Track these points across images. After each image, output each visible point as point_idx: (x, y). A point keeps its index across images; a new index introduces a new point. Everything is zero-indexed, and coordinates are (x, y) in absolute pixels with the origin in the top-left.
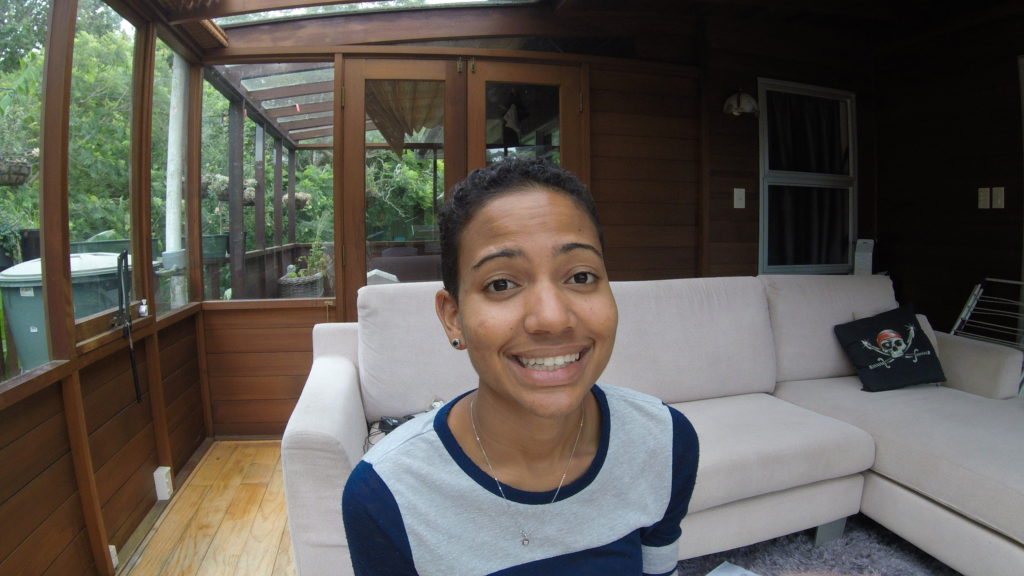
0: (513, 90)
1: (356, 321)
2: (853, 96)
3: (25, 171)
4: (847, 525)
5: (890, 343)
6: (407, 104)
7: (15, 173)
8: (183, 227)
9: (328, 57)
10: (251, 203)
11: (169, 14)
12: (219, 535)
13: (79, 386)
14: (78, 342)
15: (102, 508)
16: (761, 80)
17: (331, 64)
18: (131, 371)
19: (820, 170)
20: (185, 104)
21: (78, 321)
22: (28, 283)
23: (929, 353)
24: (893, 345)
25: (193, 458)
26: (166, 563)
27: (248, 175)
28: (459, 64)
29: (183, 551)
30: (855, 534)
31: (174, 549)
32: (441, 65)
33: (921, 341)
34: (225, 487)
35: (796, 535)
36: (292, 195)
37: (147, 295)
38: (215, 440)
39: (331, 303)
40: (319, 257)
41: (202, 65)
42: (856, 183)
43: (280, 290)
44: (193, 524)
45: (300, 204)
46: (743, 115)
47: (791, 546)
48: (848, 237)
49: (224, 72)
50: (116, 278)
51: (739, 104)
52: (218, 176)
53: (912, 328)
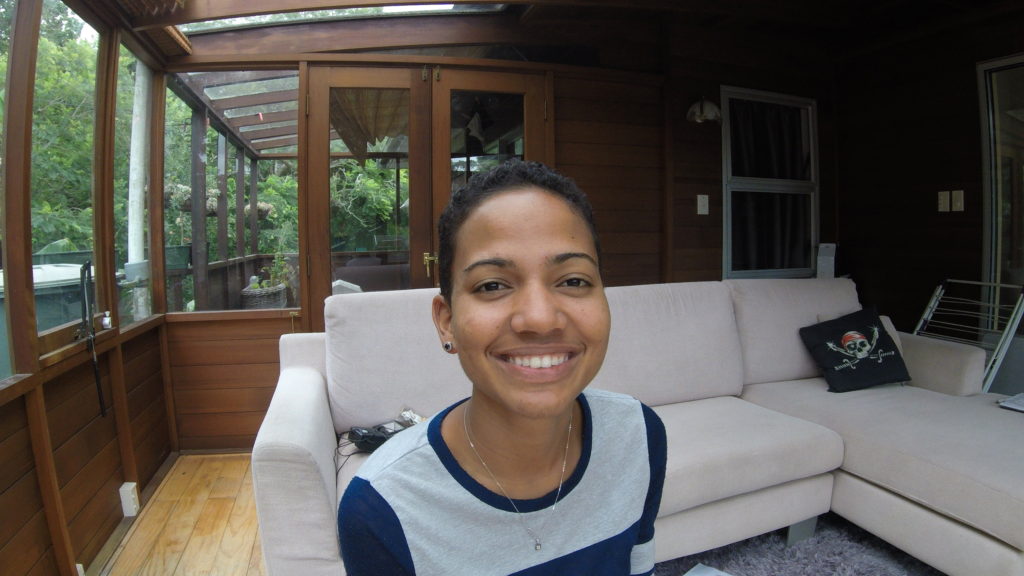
0: (477, 99)
1: (323, 330)
2: (814, 103)
4: (818, 524)
5: (855, 344)
6: (370, 113)
8: (145, 237)
9: (292, 65)
10: (213, 214)
11: (134, 20)
12: (187, 552)
13: (43, 401)
14: (41, 355)
15: (68, 525)
16: (724, 89)
17: (295, 72)
18: (95, 384)
19: (782, 176)
20: (148, 112)
21: (42, 333)
24: (857, 346)
25: (159, 473)
27: (211, 186)
28: (424, 72)
29: (152, 568)
30: (827, 533)
31: (143, 565)
32: (405, 73)
33: (885, 342)
34: (193, 502)
35: (768, 535)
36: (254, 205)
37: (110, 305)
38: (181, 455)
39: (296, 314)
40: (282, 268)
41: (166, 73)
42: (817, 188)
43: (243, 301)
44: (161, 542)
45: (262, 214)
46: (707, 122)
47: (763, 546)
48: (810, 241)
49: (187, 80)
50: (79, 289)
51: (702, 112)
52: (179, 186)
53: (876, 329)
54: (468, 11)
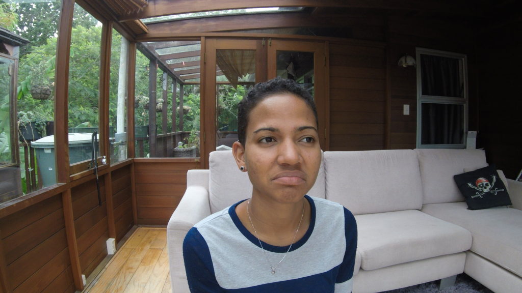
0: (292, 55)
1: (208, 169)
2: (466, 56)
3: (48, 93)
4: (457, 279)
5: (483, 185)
6: (238, 62)
7: (43, 94)
8: (125, 121)
9: (198, 38)
10: (160, 111)
11: (119, 17)
12: (136, 273)
13: (70, 196)
14: (71, 175)
15: (79, 256)
16: (417, 49)
17: (199, 42)
18: (97, 190)
19: (448, 95)
20: (127, 61)
21: (71, 165)
22: (48, 146)
23: (503, 190)
24: (484, 186)
25: (126, 235)
26: (109, 285)
27: (159, 97)
28: (263, 42)
29: (119, 279)
30: (461, 284)
31: (114, 278)
32: (254, 42)
33: (499, 184)
34: (142, 250)
35: (430, 283)
36: (181, 107)
37: (106, 153)
38: (138, 227)
39: (198, 160)
40: (194, 138)
41: (136, 42)
42: (467, 102)
43: (174, 154)
44: (124, 267)
45: (185, 111)
46: (408, 66)
47: (427, 289)
48: (463, 130)
49: (146, 46)
50: (91, 145)
51: (406, 61)
52: (144, 97)
53: (494, 177)
54: (285, 10)
